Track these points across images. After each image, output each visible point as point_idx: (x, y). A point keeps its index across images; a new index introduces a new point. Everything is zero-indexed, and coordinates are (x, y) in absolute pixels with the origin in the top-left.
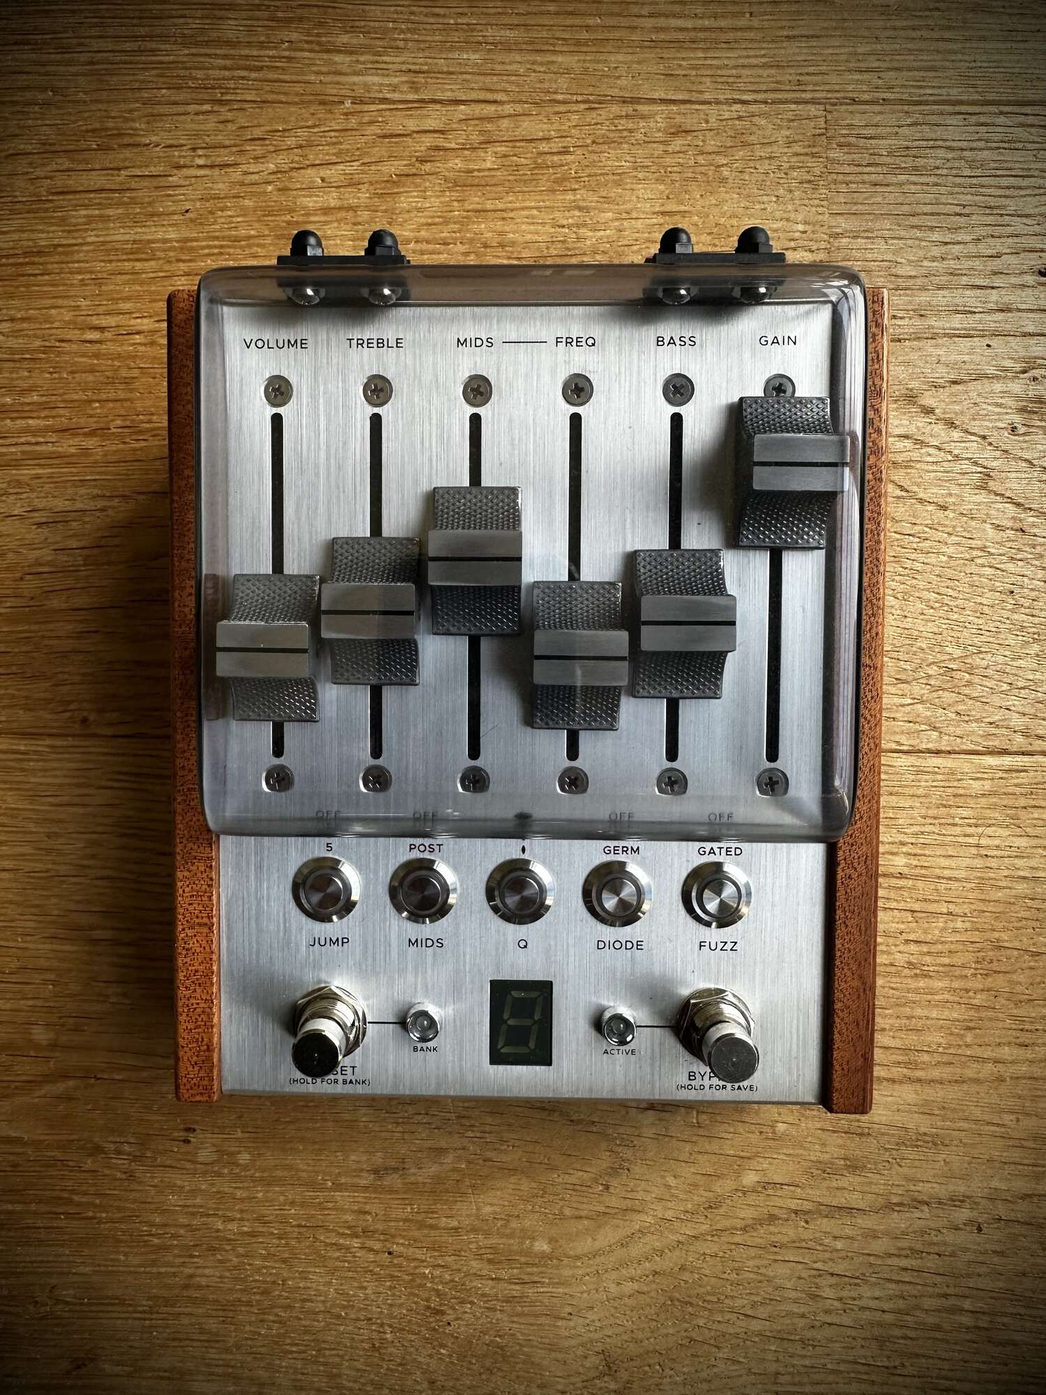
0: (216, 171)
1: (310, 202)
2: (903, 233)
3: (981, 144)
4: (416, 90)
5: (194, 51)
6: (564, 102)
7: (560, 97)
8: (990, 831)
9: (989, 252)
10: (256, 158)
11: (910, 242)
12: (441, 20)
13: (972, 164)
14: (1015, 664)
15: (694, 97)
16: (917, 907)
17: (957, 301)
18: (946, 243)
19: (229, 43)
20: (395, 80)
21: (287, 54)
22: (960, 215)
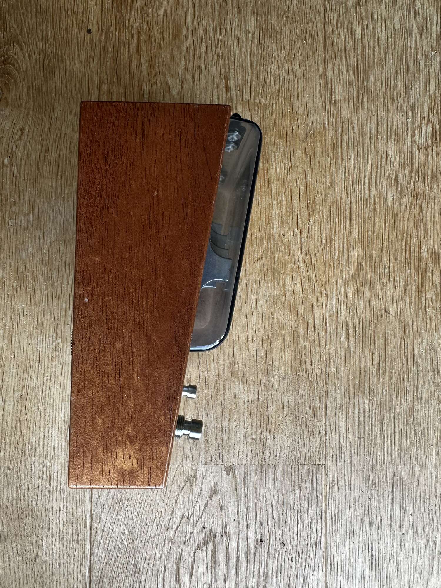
0: (299, 246)
1: (287, 280)
2: (276, 491)
3: (310, 520)
4: (330, 317)
5: (345, 236)
6: (326, 370)
7: (327, 369)
8: (65, 514)
9: (269, 522)
10: (304, 260)
11: (272, 493)
12: (357, 325)
13: (302, 516)
14: (122, 525)
15: (328, 417)
16: (40, 489)
17: (251, 510)
18: (272, 506)
19: (348, 248)
20: (334, 309)
21: (344, 269)
22: (283, 512)
